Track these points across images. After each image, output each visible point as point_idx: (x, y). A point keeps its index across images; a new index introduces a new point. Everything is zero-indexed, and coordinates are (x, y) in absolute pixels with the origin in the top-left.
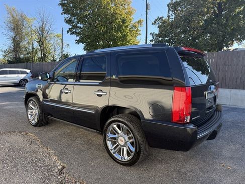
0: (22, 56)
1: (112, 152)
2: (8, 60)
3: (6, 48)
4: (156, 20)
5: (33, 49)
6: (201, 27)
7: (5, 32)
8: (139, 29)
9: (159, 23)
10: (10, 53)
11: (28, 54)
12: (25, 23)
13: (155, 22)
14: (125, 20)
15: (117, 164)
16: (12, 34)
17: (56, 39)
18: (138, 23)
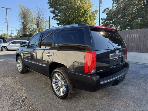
0: (27, 33)
1: (55, 90)
2: (20, 36)
3: (18, 29)
4: (105, 10)
5: (34, 29)
6: (134, 13)
7: (18, 19)
8: (96, 15)
9: (106, 12)
10: (21, 31)
11: (30, 32)
12: (29, 14)
13: (104, 11)
14: (86, 11)
15: (57, 98)
16: (22, 21)
17: (47, 23)
18: (95, 12)
